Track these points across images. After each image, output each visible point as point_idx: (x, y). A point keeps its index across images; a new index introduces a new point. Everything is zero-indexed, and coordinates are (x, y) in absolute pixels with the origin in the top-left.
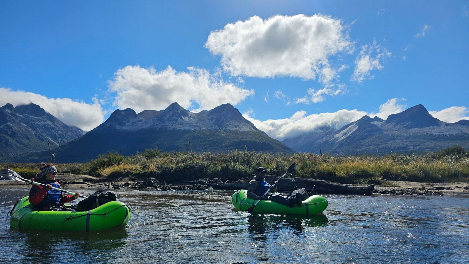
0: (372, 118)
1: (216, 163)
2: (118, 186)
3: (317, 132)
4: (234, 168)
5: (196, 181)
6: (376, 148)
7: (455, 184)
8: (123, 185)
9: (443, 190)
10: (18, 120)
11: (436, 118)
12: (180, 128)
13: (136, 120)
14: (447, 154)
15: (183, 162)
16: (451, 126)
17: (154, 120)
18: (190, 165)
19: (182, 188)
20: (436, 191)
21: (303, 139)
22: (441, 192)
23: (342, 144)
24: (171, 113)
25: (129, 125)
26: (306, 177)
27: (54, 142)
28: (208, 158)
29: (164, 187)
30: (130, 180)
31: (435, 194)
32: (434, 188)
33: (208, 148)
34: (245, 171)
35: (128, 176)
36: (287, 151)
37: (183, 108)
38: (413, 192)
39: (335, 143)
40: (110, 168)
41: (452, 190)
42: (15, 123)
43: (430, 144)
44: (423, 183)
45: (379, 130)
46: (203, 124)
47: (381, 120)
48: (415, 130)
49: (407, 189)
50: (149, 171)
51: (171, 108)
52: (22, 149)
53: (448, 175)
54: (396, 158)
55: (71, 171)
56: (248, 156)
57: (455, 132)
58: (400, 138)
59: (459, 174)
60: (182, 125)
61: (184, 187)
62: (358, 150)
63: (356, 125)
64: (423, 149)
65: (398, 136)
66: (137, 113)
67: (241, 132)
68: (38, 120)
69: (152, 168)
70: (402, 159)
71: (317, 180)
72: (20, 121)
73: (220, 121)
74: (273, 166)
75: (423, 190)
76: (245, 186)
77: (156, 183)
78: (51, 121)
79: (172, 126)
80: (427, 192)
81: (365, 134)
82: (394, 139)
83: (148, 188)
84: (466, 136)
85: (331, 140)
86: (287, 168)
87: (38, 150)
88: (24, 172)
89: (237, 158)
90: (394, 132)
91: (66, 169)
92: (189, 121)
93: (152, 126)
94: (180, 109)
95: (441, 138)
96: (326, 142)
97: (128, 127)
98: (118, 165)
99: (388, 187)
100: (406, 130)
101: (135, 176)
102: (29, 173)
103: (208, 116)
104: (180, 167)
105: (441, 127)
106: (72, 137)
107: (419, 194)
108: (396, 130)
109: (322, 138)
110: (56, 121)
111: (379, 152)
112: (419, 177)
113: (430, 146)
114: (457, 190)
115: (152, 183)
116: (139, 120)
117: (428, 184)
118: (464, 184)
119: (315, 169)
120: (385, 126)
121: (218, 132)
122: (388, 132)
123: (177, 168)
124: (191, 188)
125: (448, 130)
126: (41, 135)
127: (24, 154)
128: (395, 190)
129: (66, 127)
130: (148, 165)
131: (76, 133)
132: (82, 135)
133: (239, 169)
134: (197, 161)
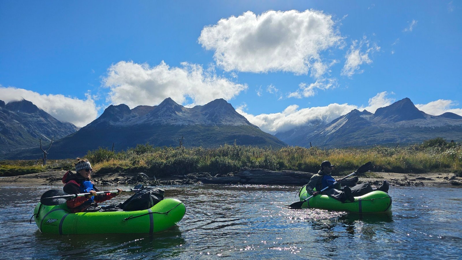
0: (361, 111)
1: (205, 158)
2: (108, 181)
3: (308, 125)
4: (223, 162)
5: (185, 176)
6: (365, 140)
7: (436, 175)
8: (112, 181)
9: (424, 181)
10: (10, 117)
11: (422, 111)
12: (174, 123)
13: (130, 116)
14: (430, 146)
15: (173, 156)
16: (436, 118)
17: (148, 115)
18: (179, 160)
19: (171, 183)
20: (418, 181)
21: (295, 133)
22: (422, 183)
23: (332, 137)
24: (165, 109)
25: (122, 121)
26: (294, 170)
27: (47, 138)
28: (198, 153)
29: (153, 182)
30: (120, 175)
31: (417, 185)
32: (416, 178)
33: (202, 143)
34: (234, 165)
35: (118, 172)
36: (279, 144)
37: (177, 104)
38: (395, 183)
39: (326, 136)
40: (99, 164)
41: (433, 180)
42: (7, 119)
43: (416, 136)
44: (405, 174)
45: (367, 123)
46: (197, 119)
47: (369, 113)
48: (402, 123)
49: (390, 180)
50: (139, 166)
51: (164, 104)
52: (15, 146)
53: (430, 166)
54: (380, 151)
55: (63, 167)
56: (237, 150)
57: (439, 125)
58: (388, 130)
59: (440, 165)
60: (176, 120)
61: (173, 182)
62: (348, 143)
63: (346, 119)
64: (410, 141)
65: (386, 129)
66: (131, 109)
67: (234, 127)
68: (31, 117)
69: (142, 163)
70: (386, 151)
71: (304, 173)
72: (12, 118)
73: (214, 116)
74: (261, 159)
75: (405, 181)
76: (233, 180)
77: (146, 178)
78: (43, 118)
79: (166, 121)
80: (409, 183)
81: (355, 127)
82: (382, 132)
83: (138, 184)
84: (450, 128)
85: (322, 133)
86: (275, 161)
87: (31, 147)
88: (15, 169)
89: (227, 153)
90: (383, 125)
91: (58, 165)
92: (182, 116)
93: (146, 122)
94: (173, 104)
95: (427, 130)
96: (317, 136)
97: (122, 122)
98: (108, 161)
99: (372, 178)
100: (393, 123)
101: (125, 172)
102: (20, 169)
103: (202, 111)
104: (170, 162)
105: (426, 119)
106: (66, 133)
107: (402, 185)
108: (384, 123)
109: (313, 131)
110: (49, 118)
111: (367, 144)
112: (402, 168)
113: (417, 138)
114: (438, 181)
115: (142, 178)
116: (133, 115)
117: (411, 175)
118: (445, 174)
119: (303, 162)
120: (374, 119)
121: (211, 127)
122: (376, 125)
123: (167, 163)
124: (181, 183)
125: (433, 122)
126: (34, 132)
127: (17, 151)
128: (378, 181)
129: (59, 123)
130: (137, 160)
131: (70, 129)
132: (76, 131)
133: (229, 163)
134: (187, 156)
